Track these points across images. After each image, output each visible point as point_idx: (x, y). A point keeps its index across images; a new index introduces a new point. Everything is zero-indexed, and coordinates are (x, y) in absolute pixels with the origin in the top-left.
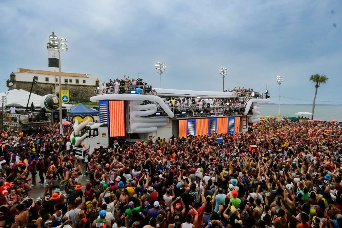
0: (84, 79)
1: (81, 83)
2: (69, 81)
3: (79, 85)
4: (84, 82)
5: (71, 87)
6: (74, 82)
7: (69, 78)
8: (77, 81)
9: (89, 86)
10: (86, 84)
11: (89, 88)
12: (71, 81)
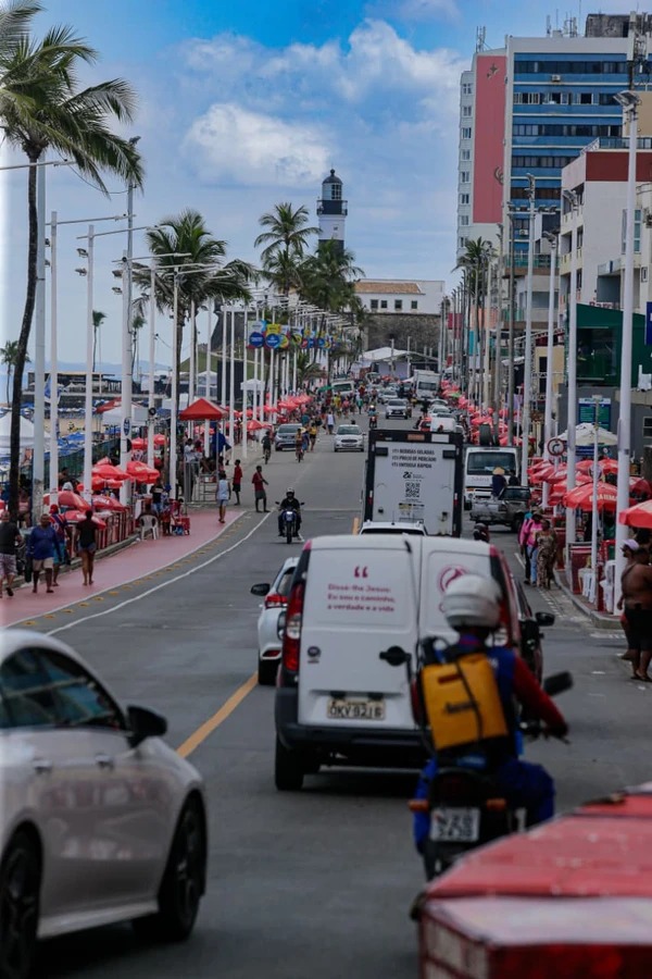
0: (414, 298)
1: (406, 308)
2: (380, 304)
3: (402, 314)
4: (414, 305)
5: (384, 319)
6: (391, 309)
7: (380, 298)
8: (398, 305)
9: (425, 316)
10: (420, 310)
11: (425, 322)
12: (384, 305)
